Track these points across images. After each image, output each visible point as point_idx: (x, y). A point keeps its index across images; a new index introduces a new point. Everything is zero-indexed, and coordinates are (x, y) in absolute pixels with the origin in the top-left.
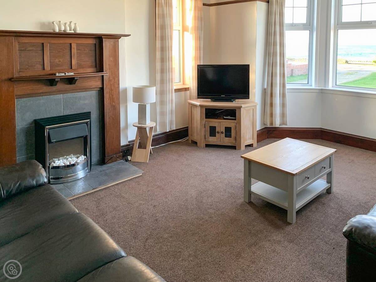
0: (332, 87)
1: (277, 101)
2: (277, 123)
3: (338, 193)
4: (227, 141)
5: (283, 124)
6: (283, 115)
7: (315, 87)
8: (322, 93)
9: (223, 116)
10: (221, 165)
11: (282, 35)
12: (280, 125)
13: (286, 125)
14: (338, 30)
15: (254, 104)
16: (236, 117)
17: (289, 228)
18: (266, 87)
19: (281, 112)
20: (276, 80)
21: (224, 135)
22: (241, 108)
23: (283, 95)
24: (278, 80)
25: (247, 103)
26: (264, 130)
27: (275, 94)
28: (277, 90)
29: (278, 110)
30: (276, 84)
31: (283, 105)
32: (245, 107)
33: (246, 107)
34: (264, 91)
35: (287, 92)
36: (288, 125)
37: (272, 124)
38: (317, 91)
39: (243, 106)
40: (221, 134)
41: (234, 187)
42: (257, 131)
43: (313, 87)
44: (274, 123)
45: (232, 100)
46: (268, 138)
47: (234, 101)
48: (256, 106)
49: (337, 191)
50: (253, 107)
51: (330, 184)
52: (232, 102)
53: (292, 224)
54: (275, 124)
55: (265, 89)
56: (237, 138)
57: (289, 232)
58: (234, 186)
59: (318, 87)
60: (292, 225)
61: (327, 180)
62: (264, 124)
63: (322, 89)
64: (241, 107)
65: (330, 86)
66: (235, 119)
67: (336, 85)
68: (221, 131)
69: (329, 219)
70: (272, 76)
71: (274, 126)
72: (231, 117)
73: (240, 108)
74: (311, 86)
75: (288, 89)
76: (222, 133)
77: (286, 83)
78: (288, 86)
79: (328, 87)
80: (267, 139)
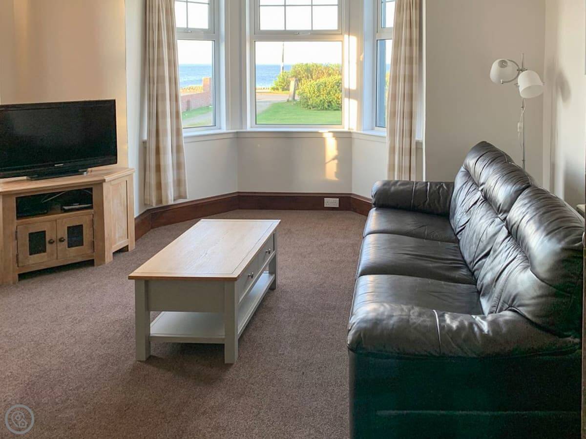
0: (251, 127)
1: (168, 159)
2: (170, 197)
3: (284, 285)
4: (74, 254)
5: (180, 197)
6: (179, 183)
7: (227, 130)
8: (237, 138)
9: (62, 206)
10: (67, 307)
11: (172, 47)
12: (174, 200)
13: (186, 198)
14: (255, 41)
15: (128, 173)
16: (92, 203)
17: (230, 374)
18: (145, 138)
19: (175, 179)
20: (165, 123)
21: (66, 243)
22: (104, 184)
23: (178, 149)
24: (168, 124)
25: (115, 172)
26: (145, 216)
27: (165, 148)
28: (168, 142)
29: (169, 176)
30: (165, 130)
31: (179, 166)
32: (110, 181)
33: (113, 180)
34: (144, 147)
35: (185, 143)
36: (188, 197)
37: (160, 200)
38: (231, 136)
39: (107, 178)
40: (59, 244)
41: (108, 341)
42: (135, 219)
43: (224, 130)
44: (164, 199)
45: (80, 170)
46: (152, 228)
47: (85, 171)
48: (130, 175)
49: (282, 281)
50: (127, 179)
51: (274, 275)
52: (82, 173)
53: (232, 364)
54: (167, 201)
55: (144, 143)
56: (95, 243)
57: (233, 379)
58: (109, 339)
59: (231, 129)
60: (234, 366)
61: (269, 271)
62: (145, 205)
63: (237, 132)
64: (104, 181)
65: (249, 127)
66: (91, 208)
67: (256, 124)
68: (59, 237)
69: (284, 331)
70: (157, 118)
71: (164, 204)
72: (80, 205)
73: (100, 183)
74: (220, 129)
75: (185, 138)
76: (61, 240)
77: (183, 127)
78: (185, 133)
79: (246, 129)
80: (152, 230)
